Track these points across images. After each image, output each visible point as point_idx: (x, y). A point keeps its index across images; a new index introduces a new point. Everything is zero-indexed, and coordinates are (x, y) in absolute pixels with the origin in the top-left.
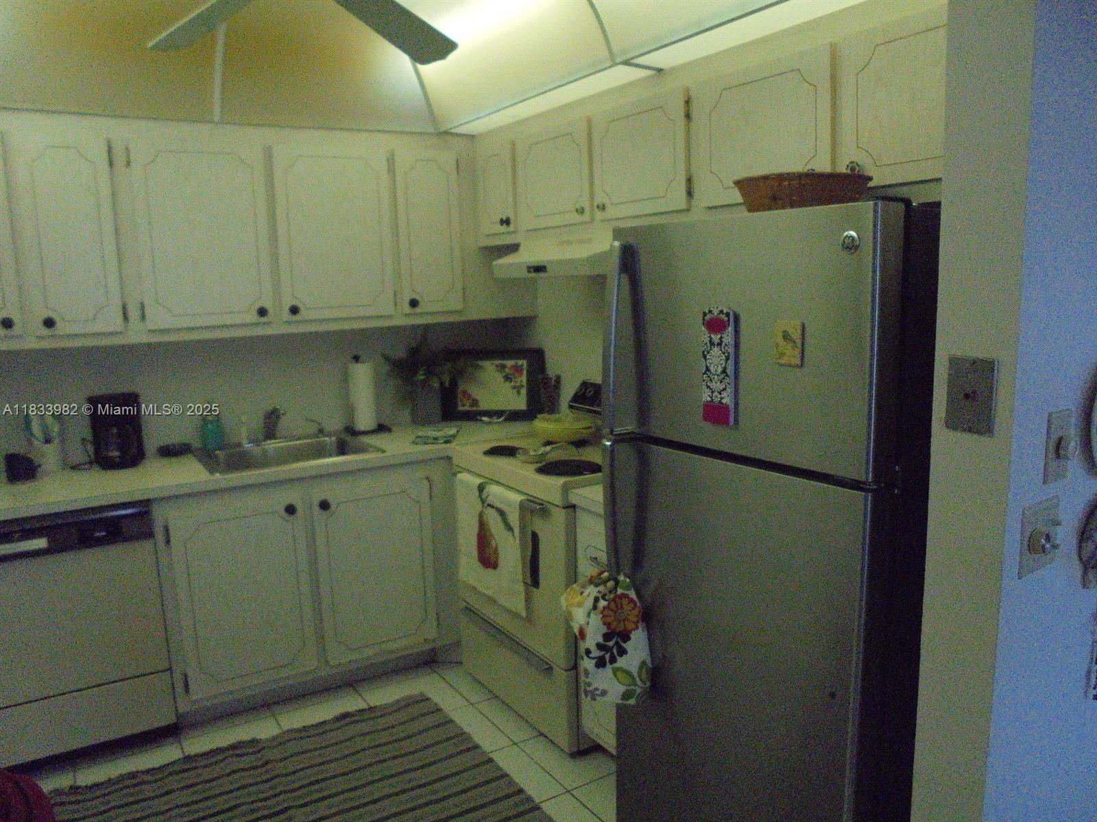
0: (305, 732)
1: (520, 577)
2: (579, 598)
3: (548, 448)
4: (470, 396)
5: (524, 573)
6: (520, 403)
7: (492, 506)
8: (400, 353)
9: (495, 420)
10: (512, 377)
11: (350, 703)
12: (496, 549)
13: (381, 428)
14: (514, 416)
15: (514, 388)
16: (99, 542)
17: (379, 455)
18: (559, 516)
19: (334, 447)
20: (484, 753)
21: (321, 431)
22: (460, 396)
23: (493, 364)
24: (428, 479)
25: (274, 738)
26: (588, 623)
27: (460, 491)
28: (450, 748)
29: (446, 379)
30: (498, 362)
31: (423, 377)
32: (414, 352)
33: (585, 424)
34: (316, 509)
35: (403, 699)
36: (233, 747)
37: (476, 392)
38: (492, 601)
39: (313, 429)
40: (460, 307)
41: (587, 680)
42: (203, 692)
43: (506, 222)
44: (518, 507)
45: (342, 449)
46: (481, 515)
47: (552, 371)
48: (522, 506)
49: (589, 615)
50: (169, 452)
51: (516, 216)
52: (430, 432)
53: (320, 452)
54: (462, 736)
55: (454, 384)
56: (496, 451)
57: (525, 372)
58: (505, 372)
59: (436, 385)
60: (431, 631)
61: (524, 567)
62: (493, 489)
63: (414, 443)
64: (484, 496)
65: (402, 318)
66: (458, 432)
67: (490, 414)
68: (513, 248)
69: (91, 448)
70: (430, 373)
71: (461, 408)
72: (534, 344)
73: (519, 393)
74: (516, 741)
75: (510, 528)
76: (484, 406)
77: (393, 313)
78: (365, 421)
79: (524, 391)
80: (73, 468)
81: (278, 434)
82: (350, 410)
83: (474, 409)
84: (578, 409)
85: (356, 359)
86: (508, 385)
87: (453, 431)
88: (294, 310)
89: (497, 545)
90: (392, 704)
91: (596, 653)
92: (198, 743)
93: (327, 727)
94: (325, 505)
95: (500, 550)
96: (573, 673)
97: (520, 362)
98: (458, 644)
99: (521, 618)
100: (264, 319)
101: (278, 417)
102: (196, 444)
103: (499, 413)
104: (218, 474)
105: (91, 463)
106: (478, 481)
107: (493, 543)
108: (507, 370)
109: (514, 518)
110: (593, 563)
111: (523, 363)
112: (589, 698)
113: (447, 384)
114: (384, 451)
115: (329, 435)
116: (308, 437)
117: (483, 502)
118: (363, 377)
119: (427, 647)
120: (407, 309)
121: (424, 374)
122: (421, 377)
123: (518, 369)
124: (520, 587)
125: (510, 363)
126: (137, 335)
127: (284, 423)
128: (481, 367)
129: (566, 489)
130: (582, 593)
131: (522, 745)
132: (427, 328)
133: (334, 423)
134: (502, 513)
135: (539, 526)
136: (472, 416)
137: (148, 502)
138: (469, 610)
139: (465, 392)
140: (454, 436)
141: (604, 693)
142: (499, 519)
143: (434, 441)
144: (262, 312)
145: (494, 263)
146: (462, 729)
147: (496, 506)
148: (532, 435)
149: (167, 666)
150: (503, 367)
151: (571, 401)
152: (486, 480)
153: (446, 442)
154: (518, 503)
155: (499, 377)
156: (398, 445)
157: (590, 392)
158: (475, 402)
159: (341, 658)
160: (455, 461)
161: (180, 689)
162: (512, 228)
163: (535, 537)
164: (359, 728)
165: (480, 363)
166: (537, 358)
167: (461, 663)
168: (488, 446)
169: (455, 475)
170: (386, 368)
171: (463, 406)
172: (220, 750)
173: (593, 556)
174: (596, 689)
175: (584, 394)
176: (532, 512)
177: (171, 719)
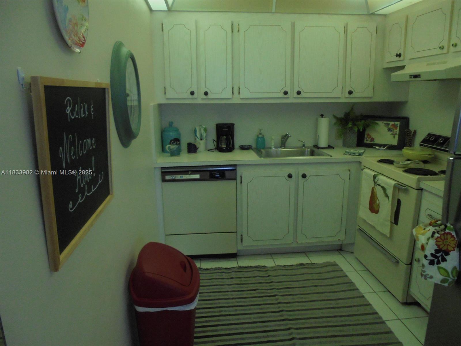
0: (284, 268)
1: (389, 219)
2: (423, 231)
3: (409, 162)
4: (371, 137)
5: (391, 217)
6: (395, 142)
7: (379, 185)
8: (341, 115)
9: (382, 148)
10: (392, 129)
11: (304, 260)
12: (379, 205)
13: (330, 147)
14: (391, 147)
15: (392, 134)
16: (217, 179)
17: (329, 157)
18: (414, 193)
19: (309, 153)
20: (360, 292)
21: (304, 146)
22: (366, 136)
23: (383, 123)
24: (349, 170)
25: (272, 267)
26: (427, 243)
27: (364, 176)
28: (344, 287)
29: (361, 129)
30: (385, 122)
31: (351, 126)
32: (347, 115)
33: (428, 153)
34: (300, 177)
35: (327, 262)
36: (256, 267)
37: (373, 135)
38: (373, 227)
39: (300, 144)
40: (371, 95)
41: (423, 270)
42: (247, 244)
43: (399, 55)
44: (393, 187)
45: (312, 153)
46: (373, 189)
47: (412, 128)
48: (395, 187)
49: (428, 239)
50: (243, 148)
51: (404, 53)
52: (352, 151)
53: (303, 154)
54: (351, 283)
55: (364, 130)
56: (382, 161)
57: (398, 128)
58: (388, 127)
59: (356, 130)
60: (342, 237)
61: (391, 214)
62: (380, 177)
63: (344, 154)
64: (376, 180)
65: (344, 99)
66: (364, 151)
67: (380, 145)
68: (402, 68)
69: (215, 143)
70: (354, 124)
71: (365, 142)
72: (404, 115)
73: (394, 137)
74: (376, 291)
75: (387, 196)
76: (377, 141)
77: (341, 96)
78: (323, 143)
79: (397, 137)
80: (209, 150)
81: (286, 144)
82: (317, 138)
83: (372, 142)
84: (425, 146)
85: (322, 116)
86: (390, 133)
87: (362, 151)
88: (299, 93)
89: (379, 203)
90: (322, 264)
91: (430, 258)
92: (244, 263)
93: (293, 267)
94: (304, 176)
95: (380, 205)
96: (410, 266)
97: (396, 123)
98: (353, 244)
99: (387, 237)
100: (286, 96)
101: (287, 138)
102: (254, 146)
103: (384, 146)
104: (262, 158)
105: (215, 149)
106: (374, 173)
107: (378, 202)
108: (390, 126)
109: (390, 192)
110: (429, 217)
111: (398, 123)
112: (423, 278)
113: (361, 130)
114: (331, 156)
115: (308, 148)
116: (297, 148)
117: (375, 183)
118: (324, 124)
119: (339, 243)
120: (347, 95)
121: (351, 125)
122: (350, 125)
123: (395, 126)
124: (389, 223)
125: (391, 123)
126: (236, 100)
127: (290, 140)
128: (377, 124)
129: (419, 181)
130: (424, 229)
131: (379, 294)
132: (354, 104)
133: (310, 143)
134: (384, 189)
135: (402, 197)
136: (371, 146)
137: (235, 166)
138: (361, 230)
139: (368, 135)
140: (363, 153)
141: (431, 277)
142: (382, 191)
143: (354, 154)
144: (286, 93)
145: (392, 74)
146: (351, 280)
147: (381, 185)
148: (402, 156)
149: (236, 231)
150: (388, 124)
151: (422, 142)
152: (378, 174)
153: (359, 155)
154: (393, 185)
155: (386, 129)
156: (337, 154)
157: (432, 139)
158: (373, 140)
159: (303, 241)
160: (363, 164)
161: (239, 240)
162: (402, 58)
163: (399, 202)
164: (306, 271)
165: (378, 122)
166: (405, 121)
167: (353, 253)
168: (379, 159)
169: (362, 170)
170: (334, 121)
171: (367, 141)
172: (251, 267)
173: (430, 214)
174: (428, 275)
175: (429, 140)
176: (399, 189)
177: (235, 252)
